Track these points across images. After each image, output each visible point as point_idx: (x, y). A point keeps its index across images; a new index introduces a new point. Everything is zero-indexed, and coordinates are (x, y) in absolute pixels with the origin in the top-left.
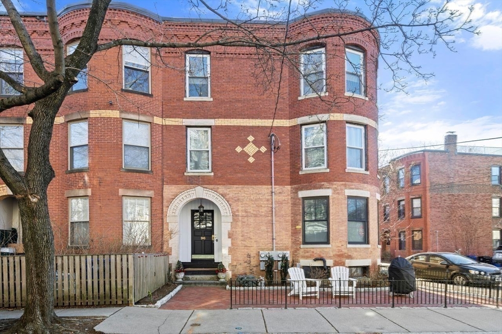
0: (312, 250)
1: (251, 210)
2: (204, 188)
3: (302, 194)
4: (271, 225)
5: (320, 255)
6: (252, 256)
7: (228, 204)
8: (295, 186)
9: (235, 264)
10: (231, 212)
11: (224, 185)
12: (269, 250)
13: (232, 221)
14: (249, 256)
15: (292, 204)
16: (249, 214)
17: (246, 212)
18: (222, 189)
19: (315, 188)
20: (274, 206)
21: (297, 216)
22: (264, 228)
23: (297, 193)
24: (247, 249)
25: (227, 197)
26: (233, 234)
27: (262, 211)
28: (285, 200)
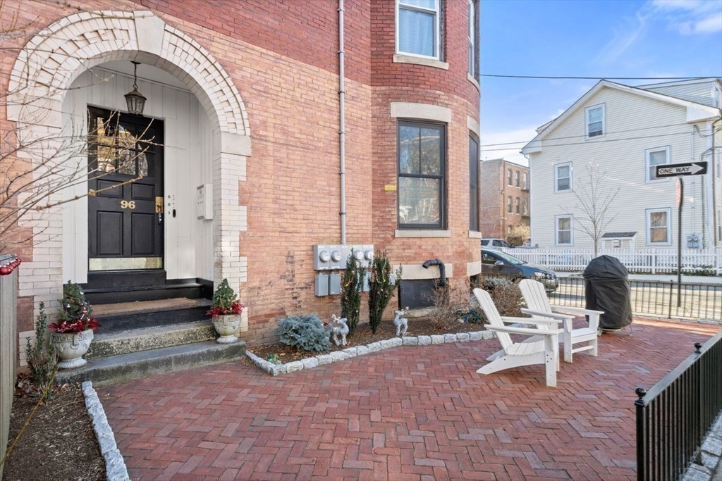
0: (418, 242)
1: (296, 130)
2: (167, 22)
3: (400, 109)
4: (337, 176)
5: (432, 254)
6: (297, 258)
7: (238, 97)
8: (383, 88)
9: (256, 284)
10: (247, 124)
11: (230, 35)
12: (332, 242)
13: (249, 152)
14: (290, 259)
15: (374, 130)
16: (292, 141)
17: (285, 132)
18: (222, 45)
19: (424, 99)
20: (343, 130)
21: (386, 160)
22: (321, 183)
23: (387, 105)
24: (287, 240)
25: (238, 75)
26: (251, 193)
27: (320, 136)
28: (361, 119)
